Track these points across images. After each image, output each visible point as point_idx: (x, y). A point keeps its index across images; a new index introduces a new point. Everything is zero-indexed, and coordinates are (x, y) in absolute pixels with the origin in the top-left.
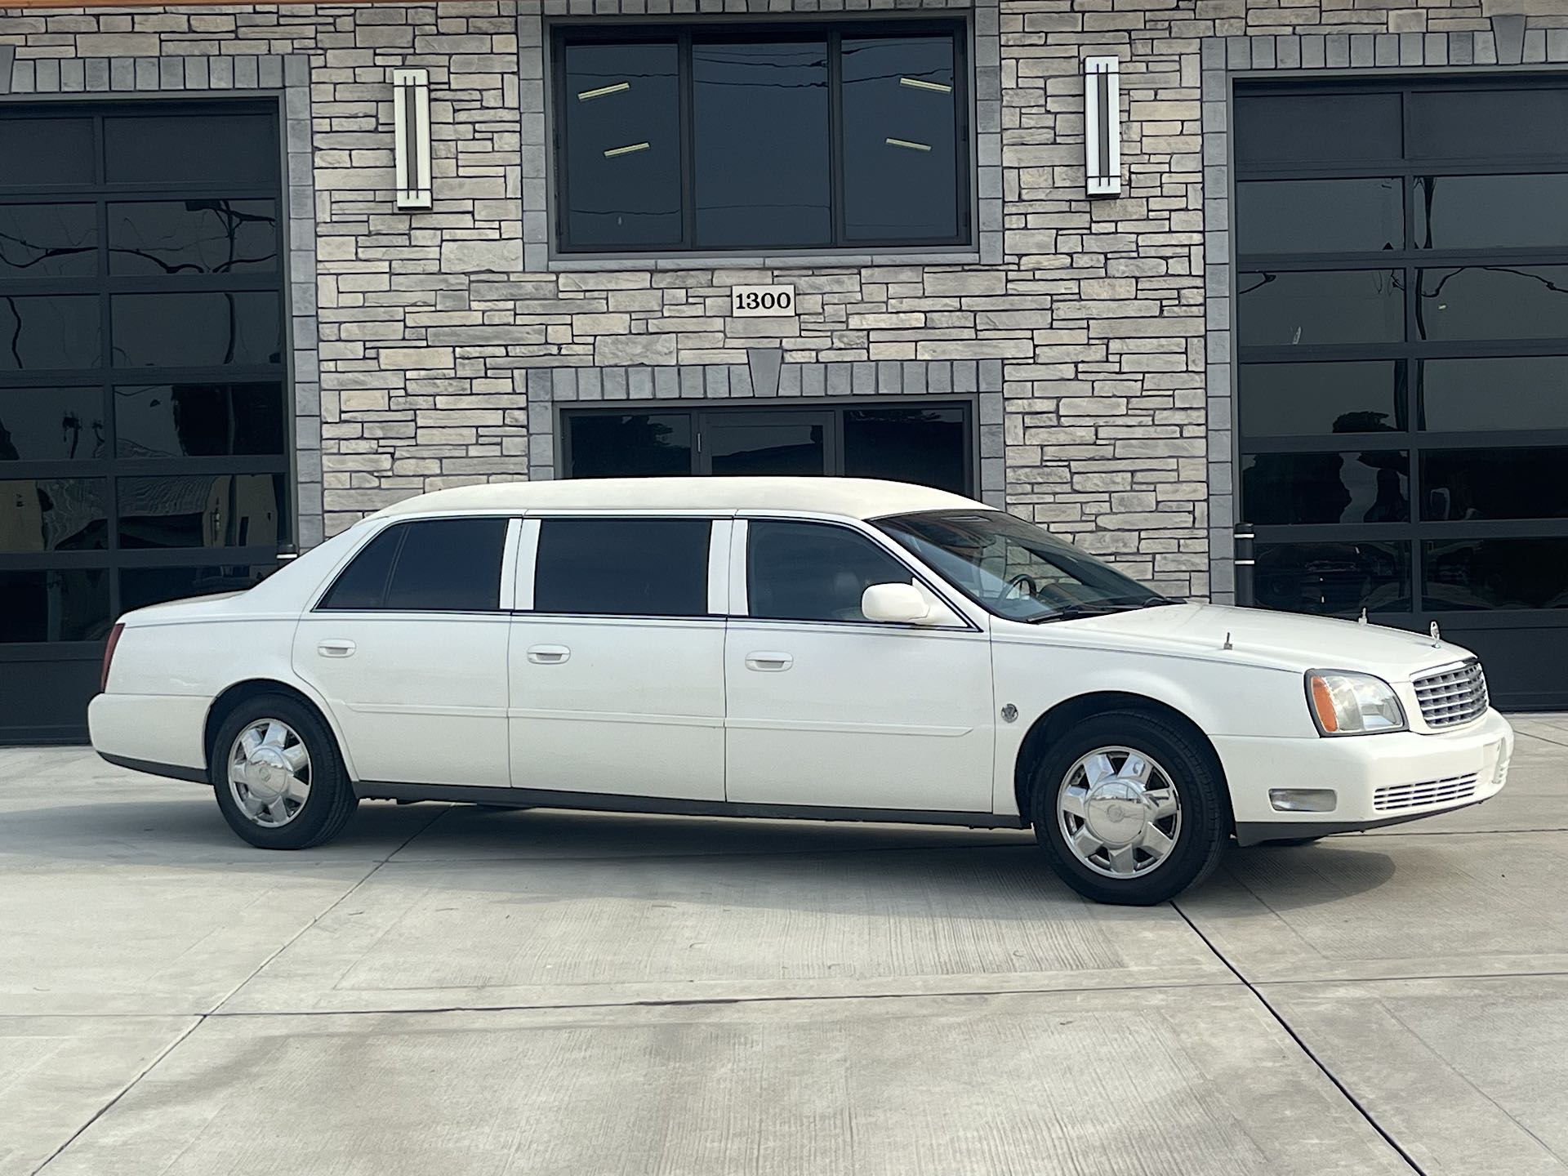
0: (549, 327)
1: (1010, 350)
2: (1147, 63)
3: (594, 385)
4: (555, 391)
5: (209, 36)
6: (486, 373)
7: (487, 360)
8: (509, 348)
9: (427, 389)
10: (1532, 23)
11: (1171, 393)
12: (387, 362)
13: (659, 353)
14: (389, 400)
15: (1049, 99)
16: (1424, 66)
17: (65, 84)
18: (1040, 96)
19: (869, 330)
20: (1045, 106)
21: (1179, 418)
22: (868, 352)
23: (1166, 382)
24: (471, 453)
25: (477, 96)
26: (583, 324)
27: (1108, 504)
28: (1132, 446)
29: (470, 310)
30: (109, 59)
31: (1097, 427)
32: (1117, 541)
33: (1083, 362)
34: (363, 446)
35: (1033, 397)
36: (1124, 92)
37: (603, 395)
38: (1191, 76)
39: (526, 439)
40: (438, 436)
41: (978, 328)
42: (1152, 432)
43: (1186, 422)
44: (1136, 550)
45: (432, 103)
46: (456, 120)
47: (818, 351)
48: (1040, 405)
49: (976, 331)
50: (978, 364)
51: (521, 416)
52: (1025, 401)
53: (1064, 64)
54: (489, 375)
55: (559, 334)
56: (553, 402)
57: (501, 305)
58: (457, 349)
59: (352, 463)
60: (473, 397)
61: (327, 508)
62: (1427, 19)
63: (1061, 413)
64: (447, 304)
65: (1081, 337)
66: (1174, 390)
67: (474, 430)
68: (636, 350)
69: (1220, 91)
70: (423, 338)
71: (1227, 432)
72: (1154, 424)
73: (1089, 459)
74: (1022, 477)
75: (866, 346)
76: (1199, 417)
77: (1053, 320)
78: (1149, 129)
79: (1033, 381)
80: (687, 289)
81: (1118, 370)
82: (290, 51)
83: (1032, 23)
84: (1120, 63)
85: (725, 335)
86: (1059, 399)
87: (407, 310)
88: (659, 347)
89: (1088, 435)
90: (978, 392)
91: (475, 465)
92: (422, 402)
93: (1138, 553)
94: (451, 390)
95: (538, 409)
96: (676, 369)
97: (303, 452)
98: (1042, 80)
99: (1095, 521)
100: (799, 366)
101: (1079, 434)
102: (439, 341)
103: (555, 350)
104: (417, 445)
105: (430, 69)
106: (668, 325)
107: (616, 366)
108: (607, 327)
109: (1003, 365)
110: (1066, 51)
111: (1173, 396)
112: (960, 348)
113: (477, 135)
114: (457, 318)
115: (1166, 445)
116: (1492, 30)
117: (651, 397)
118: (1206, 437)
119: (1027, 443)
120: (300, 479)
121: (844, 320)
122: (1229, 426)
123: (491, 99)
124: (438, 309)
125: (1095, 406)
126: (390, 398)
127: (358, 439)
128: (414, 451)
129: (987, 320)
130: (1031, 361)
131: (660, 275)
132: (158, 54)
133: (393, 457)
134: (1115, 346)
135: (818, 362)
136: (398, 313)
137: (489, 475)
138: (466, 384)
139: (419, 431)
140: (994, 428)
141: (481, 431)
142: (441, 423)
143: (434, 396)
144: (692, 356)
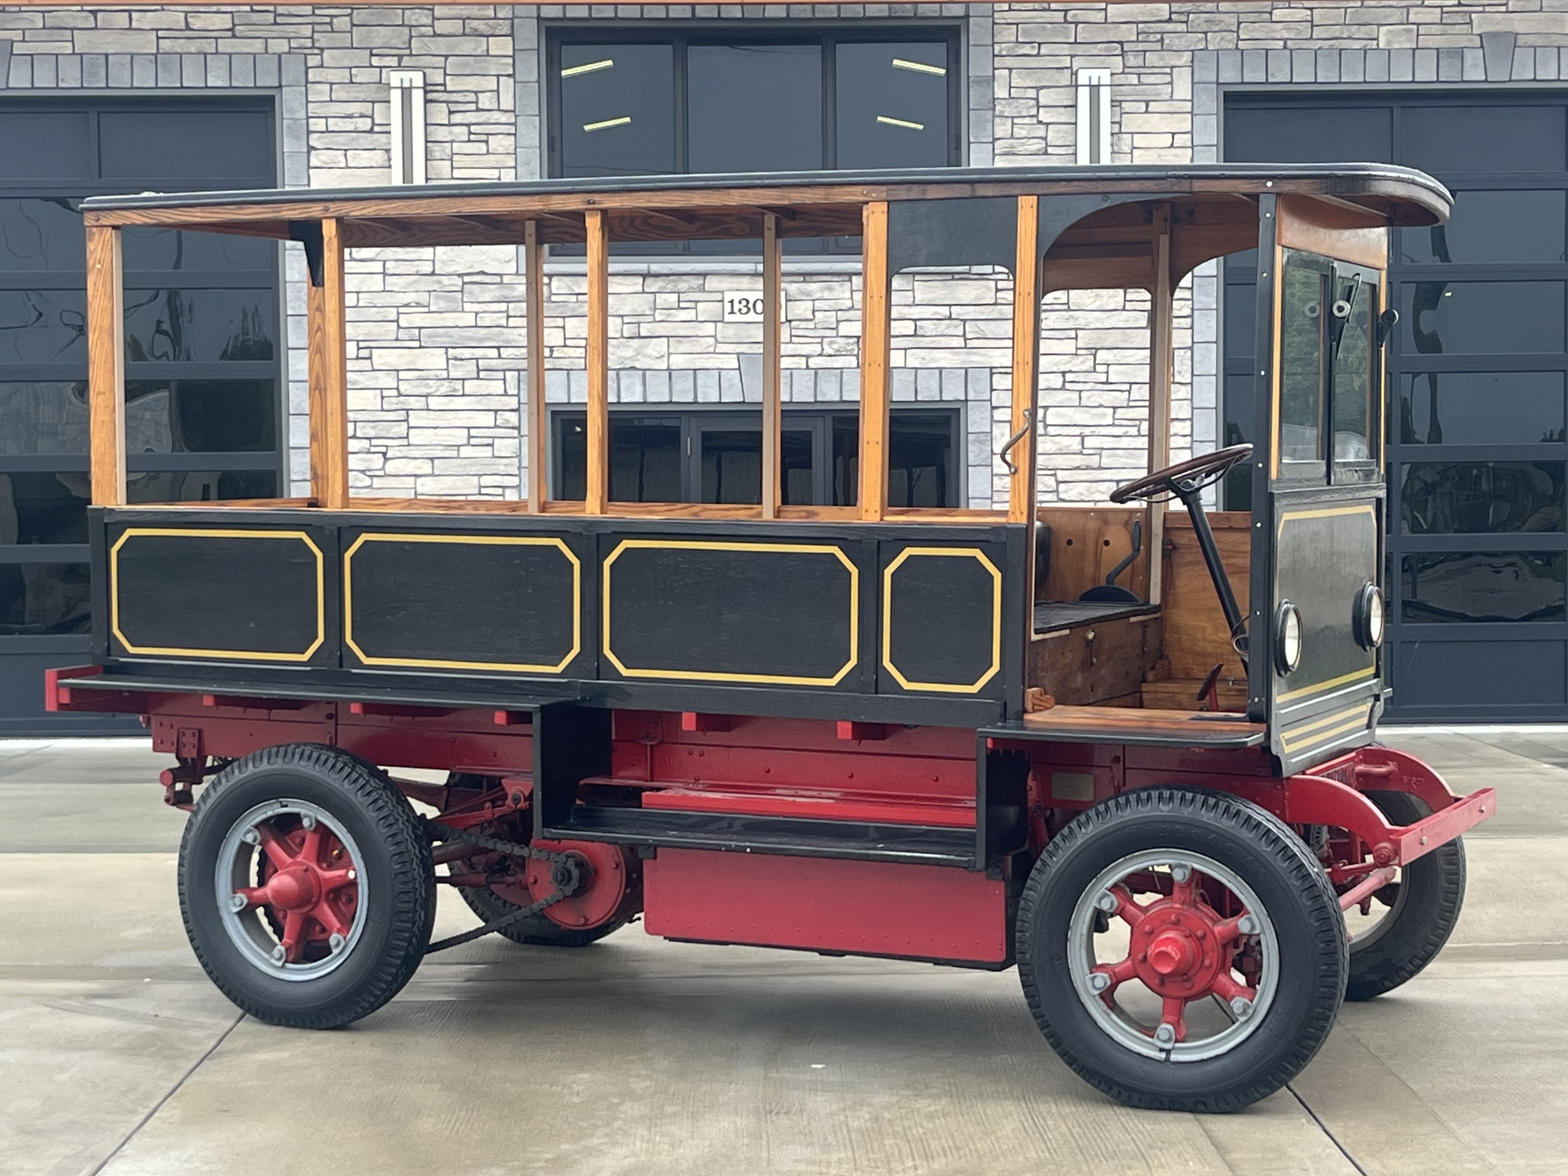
1: (995, 359)
2: (1139, 75)
4: (546, 393)
5: (204, 34)
6: (478, 375)
7: (480, 361)
8: (502, 350)
9: (420, 389)
10: (1521, 40)
12: (379, 362)
13: (650, 357)
14: (382, 400)
15: (1041, 110)
16: (1413, 82)
17: (62, 80)
18: (1032, 107)
19: (859, 338)
20: (1036, 116)
22: (858, 359)
24: (462, 455)
25: (471, 97)
26: (575, 327)
28: (1117, 456)
29: (463, 311)
30: (107, 55)
31: (1083, 437)
33: (1070, 372)
36: (1115, 103)
38: (1183, 90)
39: (517, 440)
40: (429, 437)
41: (968, 336)
42: (1137, 442)
45: (428, 105)
46: (452, 122)
47: (808, 357)
49: (966, 339)
50: (966, 372)
51: (513, 418)
53: (1057, 75)
54: (481, 377)
55: (551, 336)
57: (494, 307)
58: (450, 350)
60: (465, 398)
62: (1418, 35)
63: (1048, 422)
64: (441, 306)
65: (1069, 346)
67: (466, 430)
68: (627, 353)
69: (1211, 104)
70: (416, 339)
71: (1211, 444)
72: (1140, 435)
73: (1076, 468)
75: (856, 352)
76: (1183, 428)
78: (1139, 141)
80: (679, 293)
81: (1104, 380)
82: (286, 49)
83: (1026, 33)
84: (1112, 74)
85: (716, 340)
86: (1046, 409)
87: (401, 310)
88: (649, 351)
89: (1075, 444)
90: (966, 401)
91: (466, 465)
92: (413, 402)
94: (443, 390)
96: (667, 373)
97: (295, 451)
98: (1034, 90)
100: (789, 371)
101: (1068, 443)
102: (433, 342)
103: (546, 353)
104: (409, 445)
105: (426, 71)
106: (660, 329)
109: (992, 374)
110: (1060, 61)
112: (950, 356)
113: (472, 137)
114: (450, 319)
116: (1482, 47)
117: (642, 401)
118: (1191, 448)
120: (293, 477)
121: (834, 326)
122: (1213, 438)
123: (485, 101)
124: (432, 308)
125: (1082, 416)
126: (383, 398)
128: (405, 451)
129: (976, 329)
131: (652, 279)
132: (155, 51)
133: (384, 457)
134: (1102, 356)
136: (392, 314)
137: (480, 476)
138: (458, 385)
139: (411, 431)
140: (982, 437)
141: (473, 432)
142: (435, 424)
143: (427, 396)
144: (683, 360)
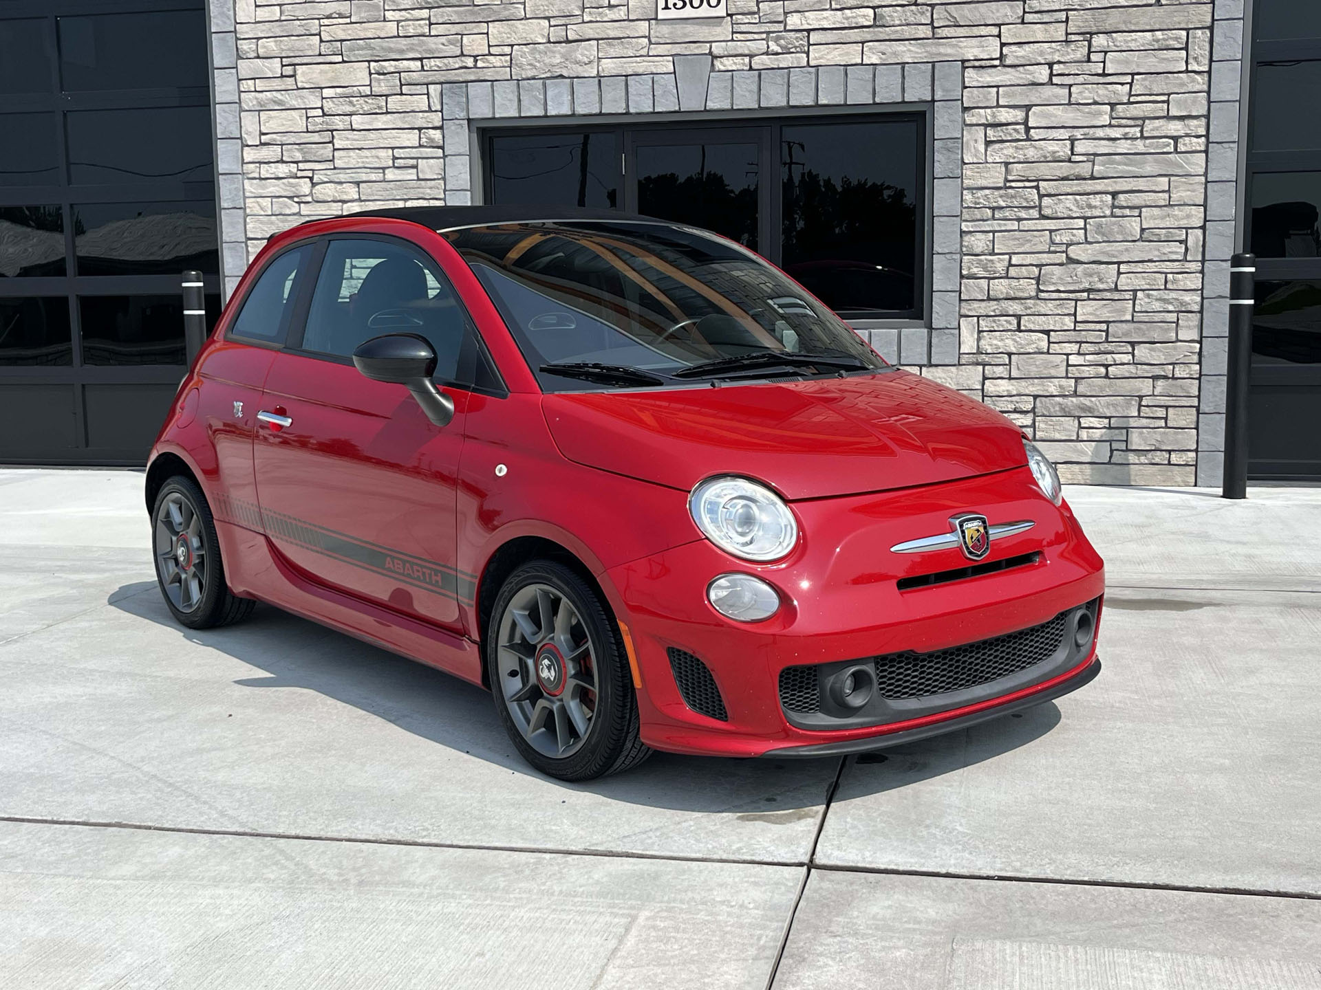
0: (464, 37)
1: (971, 50)
3: (510, 100)
4: (470, 107)
6: (401, 88)
7: (402, 75)
8: (425, 61)
9: (343, 108)
11: (1165, 98)
12: (304, 80)
13: (578, 63)
14: (307, 120)
19: (808, 31)
21: (1175, 128)
22: (808, 57)
23: (1159, 85)
24: (387, 178)
26: (500, 33)
27: (1083, 231)
28: (1113, 162)
29: (385, 20)
31: (1073, 141)
32: (1091, 276)
33: (1059, 62)
34: (282, 170)
35: (998, 106)
37: (520, 112)
39: (442, 160)
40: (353, 159)
41: (936, 25)
42: (1140, 146)
43: (1181, 133)
44: (1113, 286)
47: (751, 56)
48: (1004, 115)
49: (934, 28)
50: (933, 67)
51: (436, 135)
52: (988, 111)
54: (404, 92)
55: (474, 44)
56: (469, 120)
57: (417, 13)
58: (372, 64)
59: (273, 188)
60: (389, 116)
61: (250, 235)
63: (1030, 125)
64: (362, 15)
65: (1059, 32)
66: (1169, 95)
67: (390, 151)
68: (555, 58)
70: (340, 52)
71: (1232, 145)
72: (1142, 137)
73: (1063, 179)
74: (981, 201)
75: (806, 49)
76: (1199, 126)
77: (1025, 12)
79: (998, 87)
81: (1101, 72)
85: (650, 41)
86: (1028, 108)
87: (322, 22)
88: (578, 56)
89: (1063, 150)
90: (933, 101)
91: (391, 189)
92: (338, 122)
93: (1116, 289)
94: (368, 107)
95: (453, 128)
96: (596, 80)
97: (224, 177)
99: (1066, 252)
100: (730, 73)
101: (1051, 149)
102: (355, 55)
103: (470, 62)
104: (335, 168)
106: (589, 31)
107: (534, 78)
108: (524, 35)
109: (964, 68)
111: (1168, 102)
112: (913, 49)
114: (370, 30)
115: (1156, 161)
117: (570, 113)
118: (1206, 152)
119: (990, 160)
120: (224, 204)
121: (781, 19)
122: (1235, 138)
124: (354, 20)
125: (1071, 115)
126: (307, 118)
127: (277, 162)
128: (331, 175)
129: (947, 15)
130: (997, 63)
133: (313, 183)
134: (1100, 41)
135: (751, 69)
136: (314, 26)
137: (406, 200)
138: (381, 102)
139: (336, 153)
140: (950, 144)
141: (397, 153)
142: (357, 144)
143: (351, 115)
144: (613, 66)
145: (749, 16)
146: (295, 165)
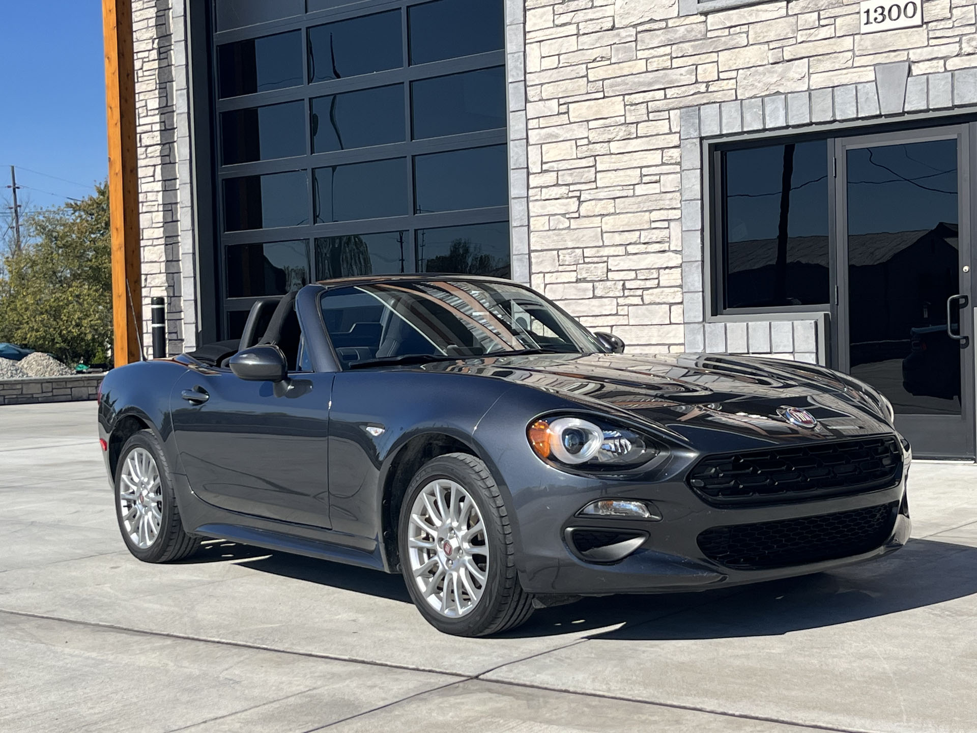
0: (699, 66)
3: (735, 118)
4: (702, 127)
6: (648, 116)
7: (650, 104)
8: (667, 90)
9: (604, 136)
12: (574, 115)
13: (792, 80)
14: (576, 149)
24: (636, 193)
26: (727, 60)
29: (636, 59)
34: (558, 192)
37: (742, 127)
39: (679, 175)
40: (611, 179)
47: (945, 59)
51: (675, 153)
54: (650, 119)
55: (707, 72)
56: (701, 138)
57: (662, 51)
58: (627, 97)
59: (551, 207)
60: (639, 140)
61: (532, 248)
64: (620, 56)
67: (639, 170)
68: (771, 79)
70: (601, 90)
80: (819, 11)
85: (854, 54)
87: (590, 66)
88: (793, 74)
91: (640, 203)
92: (599, 149)
94: (621, 134)
95: (688, 146)
96: (807, 93)
97: (515, 200)
100: (925, 76)
102: (613, 91)
103: (703, 88)
104: (597, 188)
106: (802, 50)
108: (747, 60)
114: (626, 68)
117: (785, 125)
120: (515, 223)
124: (613, 61)
126: (577, 147)
127: (554, 186)
128: (593, 194)
131: (795, 2)
133: (580, 202)
136: (582, 70)
137: (651, 211)
138: (633, 128)
139: (599, 175)
141: (645, 171)
142: (614, 166)
143: (609, 142)
144: (822, 79)
145: (943, 22)
146: (568, 187)
